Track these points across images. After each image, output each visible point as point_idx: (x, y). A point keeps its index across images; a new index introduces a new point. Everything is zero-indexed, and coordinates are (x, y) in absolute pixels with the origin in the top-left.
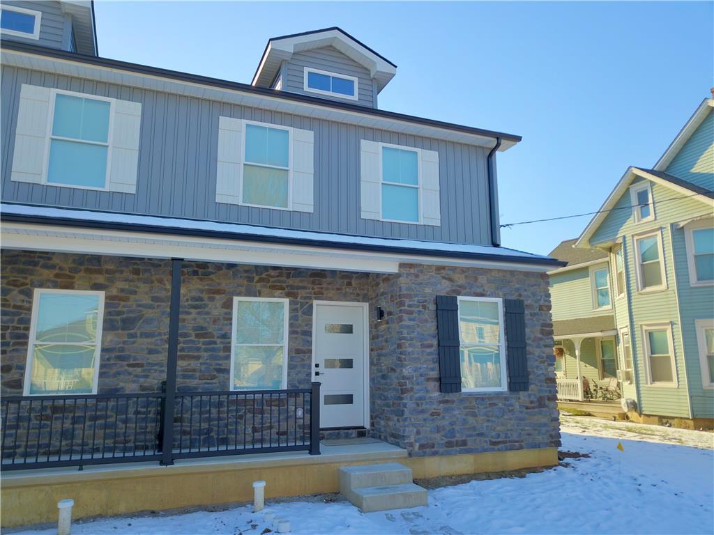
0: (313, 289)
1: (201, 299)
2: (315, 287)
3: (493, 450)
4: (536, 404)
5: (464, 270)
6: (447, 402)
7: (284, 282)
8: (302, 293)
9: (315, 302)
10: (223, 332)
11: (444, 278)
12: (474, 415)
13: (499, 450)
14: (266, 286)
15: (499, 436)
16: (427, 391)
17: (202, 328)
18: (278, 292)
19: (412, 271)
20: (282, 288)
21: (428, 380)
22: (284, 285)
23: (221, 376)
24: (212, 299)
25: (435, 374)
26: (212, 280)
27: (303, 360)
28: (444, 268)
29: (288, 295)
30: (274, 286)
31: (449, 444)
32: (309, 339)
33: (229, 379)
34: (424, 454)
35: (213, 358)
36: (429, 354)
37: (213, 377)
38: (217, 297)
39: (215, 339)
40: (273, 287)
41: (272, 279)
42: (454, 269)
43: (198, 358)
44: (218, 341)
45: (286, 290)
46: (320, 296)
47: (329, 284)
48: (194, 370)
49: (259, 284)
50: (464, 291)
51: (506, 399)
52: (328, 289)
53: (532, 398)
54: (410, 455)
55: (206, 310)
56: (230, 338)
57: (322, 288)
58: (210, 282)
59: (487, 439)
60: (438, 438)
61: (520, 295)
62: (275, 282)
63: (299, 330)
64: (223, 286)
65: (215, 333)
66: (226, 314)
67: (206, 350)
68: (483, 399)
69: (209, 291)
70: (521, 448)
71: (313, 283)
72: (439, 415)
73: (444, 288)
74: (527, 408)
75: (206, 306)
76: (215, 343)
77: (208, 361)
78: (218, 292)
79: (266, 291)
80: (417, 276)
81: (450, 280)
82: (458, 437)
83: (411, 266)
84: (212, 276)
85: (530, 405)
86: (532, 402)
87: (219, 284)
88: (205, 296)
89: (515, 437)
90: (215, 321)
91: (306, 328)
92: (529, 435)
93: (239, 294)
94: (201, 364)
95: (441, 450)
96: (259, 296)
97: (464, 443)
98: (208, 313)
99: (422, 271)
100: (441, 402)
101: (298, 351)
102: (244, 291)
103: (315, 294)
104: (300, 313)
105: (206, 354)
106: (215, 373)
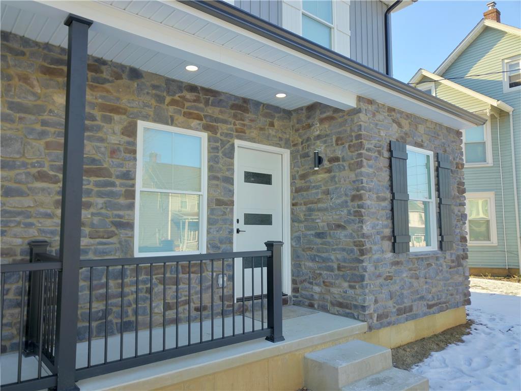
0: (235, 124)
1: (92, 118)
2: (237, 122)
3: (429, 313)
4: (456, 263)
5: (407, 116)
6: (398, 263)
7: (202, 110)
8: (223, 128)
9: (237, 142)
10: (124, 170)
11: (394, 121)
12: (417, 277)
13: (433, 314)
14: (179, 112)
15: (433, 298)
16: (382, 252)
18: (195, 123)
19: (370, 108)
20: (199, 118)
21: (383, 238)
22: (202, 114)
23: (123, 233)
24: (109, 120)
25: (388, 232)
26: (108, 91)
27: (225, 213)
28: (394, 110)
29: (206, 128)
30: (190, 114)
31: (399, 312)
32: (230, 187)
33: (132, 237)
34: (381, 326)
35: (110, 206)
37: (111, 235)
38: (116, 117)
39: (113, 179)
40: (188, 115)
41: (187, 104)
44: (118, 182)
45: (204, 122)
46: (242, 134)
47: (252, 121)
49: (171, 108)
51: (437, 258)
52: (250, 127)
53: (453, 257)
54: (370, 328)
55: (100, 134)
56: (134, 179)
57: (244, 125)
58: (104, 94)
59: (425, 303)
60: (391, 306)
62: (191, 108)
63: (219, 175)
64: (124, 102)
65: (112, 170)
66: (128, 143)
67: (100, 195)
68: (422, 259)
69: (104, 108)
70: (447, 309)
71: (235, 116)
72: (391, 279)
73: (394, 133)
74: (450, 268)
75: (99, 128)
76: (113, 184)
77: (103, 211)
78: (117, 110)
79: (180, 118)
80: (374, 115)
81: (399, 124)
82: (406, 303)
84: (107, 86)
85: (452, 265)
86: (453, 261)
87: (118, 99)
88: (97, 114)
89: (443, 298)
90: (113, 152)
91: (227, 174)
92: (452, 295)
93: (146, 118)
94: (93, 214)
95: (393, 319)
96: (172, 124)
97: (410, 309)
98: (102, 140)
99: (377, 110)
100: (393, 264)
101: (219, 202)
102: (152, 113)
103: (237, 131)
104: (220, 154)
105: (100, 201)
106: (113, 229)
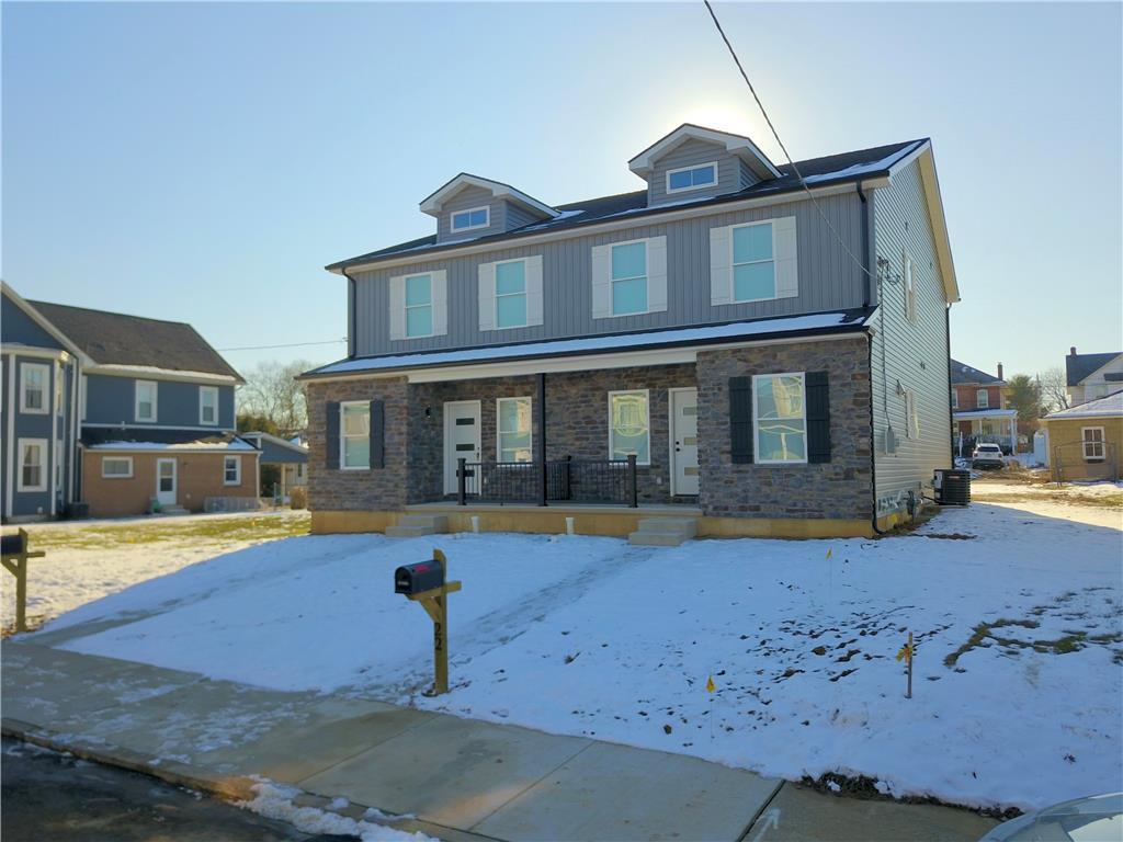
0: (668, 379)
1: (587, 396)
3: (790, 517)
4: (842, 477)
5: (761, 350)
6: (740, 471)
7: (645, 376)
8: (660, 383)
9: (670, 390)
10: (603, 419)
11: (740, 360)
12: (770, 484)
13: (794, 517)
14: (631, 381)
15: (795, 505)
16: (721, 462)
17: (589, 417)
18: (640, 385)
19: (708, 358)
20: (643, 381)
21: (723, 453)
22: (645, 378)
23: (603, 452)
24: (594, 395)
25: (728, 448)
26: (593, 382)
27: (662, 439)
28: (740, 350)
29: (648, 386)
31: (743, 509)
32: (666, 421)
33: (608, 450)
34: (718, 515)
35: (598, 438)
36: (724, 430)
37: (598, 453)
38: (597, 393)
39: (597, 425)
40: (636, 381)
41: (635, 375)
42: (750, 350)
43: (588, 439)
44: (600, 426)
45: (647, 383)
46: (674, 384)
48: (585, 448)
49: (625, 381)
50: (761, 370)
51: (806, 470)
52: (680, 377)
53: (838, 470)
54: (705, 514)
55: (591, 403)
56: (608, 423)
57: (675, 377)
59: (784, 507)
60: (732, 502)
61: (827, 366)
62: (638, 376)
63: (658, 414)
64: (601, 385)
65: (597, 420)
66: (604, 405)
67: (592, 433)
68: (778, 470)
69: (592, 390)
70: (821, 517)
71: (668, 373)
72: (732, 482)
73: (739, 369)
74: (831, 479)
75: (590, 401)
76: (597, 427)
77: (594, 441)
78: (598, 389)
79: (630, 384)
80: (713, 362)
81: (745, 361)
82: (751, 503)
83: (706, 353)
84: (594, 379)
85: (834, 477)
86: (836, 474)
87: (598, 383)
88: (590, 393)
89: (814, 507)
90: (598, 411)
91: (663, 413)
92: (831, 505)
93: (613, 390)
94: (590, 443)
95: (734, 513)
96: (626, 390)
97: (757, 508)
98: (592, 406)
99: (717, 357)
100: (733, 472)
101: (657, 432)
102: (615, 386)
103: (670, 383)
104: (658, 401)
105: (592, 436)
106: (599, 449)
